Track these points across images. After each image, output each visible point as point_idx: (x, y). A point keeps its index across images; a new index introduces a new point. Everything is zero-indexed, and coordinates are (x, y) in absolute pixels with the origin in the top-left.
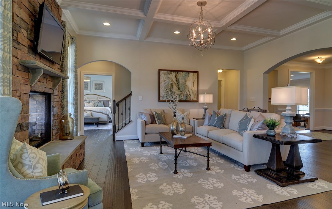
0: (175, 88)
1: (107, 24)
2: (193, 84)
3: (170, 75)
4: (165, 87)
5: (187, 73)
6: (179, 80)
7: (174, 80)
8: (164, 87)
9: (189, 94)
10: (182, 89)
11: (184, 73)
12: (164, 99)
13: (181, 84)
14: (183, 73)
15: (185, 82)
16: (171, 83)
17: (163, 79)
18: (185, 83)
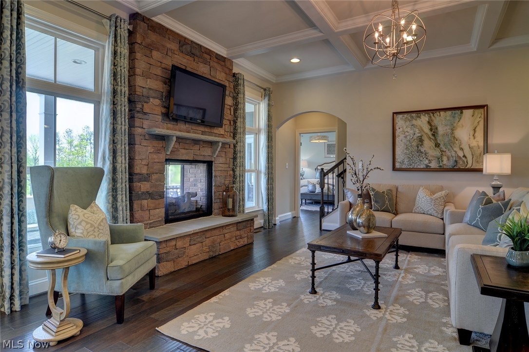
0: (428, 144)
1: (295, 60)
2: (472, 133)
3: (416, 120)
4: (405, 144)
5: (457, 111)
6: (437, 128)
7: (426, 128)
8: (403, 145)
9: (461, 154)
10: (444, 145)
11: (449, 113)
12: (403, 167)
13: (443, 135)
14: (447, 112)
15: (452, 130)
16: (420, 135)
17: (401, 129)
18: (453, 133)
